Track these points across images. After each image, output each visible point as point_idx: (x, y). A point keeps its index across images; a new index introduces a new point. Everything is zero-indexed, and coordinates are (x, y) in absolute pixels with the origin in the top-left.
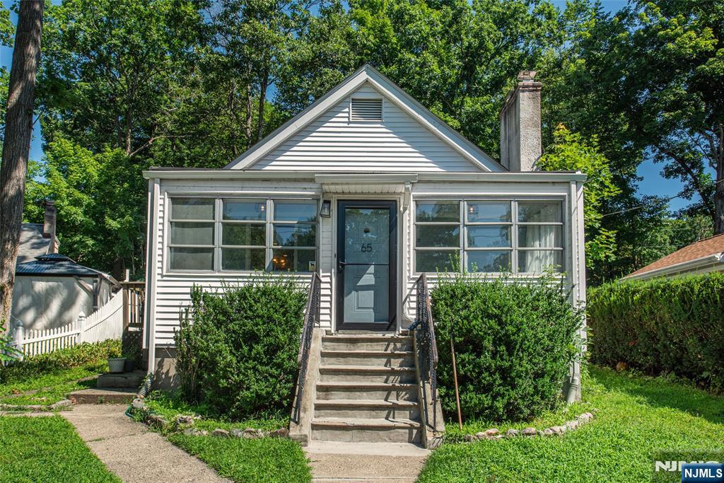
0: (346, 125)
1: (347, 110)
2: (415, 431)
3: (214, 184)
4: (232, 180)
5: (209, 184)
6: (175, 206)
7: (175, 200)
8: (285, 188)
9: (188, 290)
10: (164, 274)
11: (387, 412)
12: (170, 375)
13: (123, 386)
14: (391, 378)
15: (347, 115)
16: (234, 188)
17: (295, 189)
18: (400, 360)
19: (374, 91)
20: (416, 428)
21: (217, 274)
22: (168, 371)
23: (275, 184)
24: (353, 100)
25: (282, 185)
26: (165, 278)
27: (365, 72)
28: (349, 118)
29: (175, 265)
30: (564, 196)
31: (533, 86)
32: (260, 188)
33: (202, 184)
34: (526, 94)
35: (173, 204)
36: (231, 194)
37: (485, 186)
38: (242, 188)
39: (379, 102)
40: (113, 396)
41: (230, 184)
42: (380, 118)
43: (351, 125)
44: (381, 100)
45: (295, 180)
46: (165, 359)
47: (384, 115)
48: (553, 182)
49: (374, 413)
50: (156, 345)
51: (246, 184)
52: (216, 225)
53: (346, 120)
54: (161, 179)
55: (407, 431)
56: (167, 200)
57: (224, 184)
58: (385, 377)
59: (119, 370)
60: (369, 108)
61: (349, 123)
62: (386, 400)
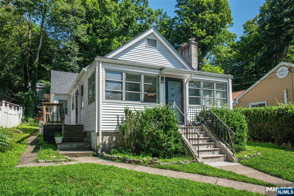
0: (145, 47)
1: (145, 42)
2: (225, 157)
3: (122, 66)
4: (129, 65)
5: (120, 66)
6: (107, 74)
7: (107, 71)
8: (148, 71)
9: (123, 109)
10: (104, 101)
11: (212, 152)
12: (106, 143)
13: (70, 149)
14: (204, 141)
15: (145, 44)
16: (130, 69)
17: (151, 71)
18: (203, 135)
19: (154, 36)
20: (226, 156)
21: (124, 102)
22: (105, 142)
23: (144, 69)
24: (147, 39)
25: (147, 69)
26: (104, 103)
27: (152, 29)
28: (146, 45)
29: (107, 98)
30: (226, 82)
31: (196, 43)
32: (139, 70)
33: (117, 66)
34: (193, 45)
35: (106, 73)
36: (129, 71)
37: (207, 77)
38: (133, 69)
39: (155, 41)
40: (83, 153)
41: (128, 67)
42: (156, 47)
43: (146, 48)
44: (156, 40)
45: (151, 68)
46: (104, 137)
47: (157, 46)
48: (224, 78)
49: (209, 153)
50: (102, 131)
51: (134, 68)
52: (123, 83)
53: (145, 46)
54: (102, 62)
55: (223, 157)
56: (104, 71)
57: (126, 67)
58: (203, 140)
59: (61, 143)
60: (152, 42)
61: (146, 47)
62: (207, 148)
